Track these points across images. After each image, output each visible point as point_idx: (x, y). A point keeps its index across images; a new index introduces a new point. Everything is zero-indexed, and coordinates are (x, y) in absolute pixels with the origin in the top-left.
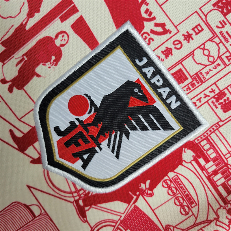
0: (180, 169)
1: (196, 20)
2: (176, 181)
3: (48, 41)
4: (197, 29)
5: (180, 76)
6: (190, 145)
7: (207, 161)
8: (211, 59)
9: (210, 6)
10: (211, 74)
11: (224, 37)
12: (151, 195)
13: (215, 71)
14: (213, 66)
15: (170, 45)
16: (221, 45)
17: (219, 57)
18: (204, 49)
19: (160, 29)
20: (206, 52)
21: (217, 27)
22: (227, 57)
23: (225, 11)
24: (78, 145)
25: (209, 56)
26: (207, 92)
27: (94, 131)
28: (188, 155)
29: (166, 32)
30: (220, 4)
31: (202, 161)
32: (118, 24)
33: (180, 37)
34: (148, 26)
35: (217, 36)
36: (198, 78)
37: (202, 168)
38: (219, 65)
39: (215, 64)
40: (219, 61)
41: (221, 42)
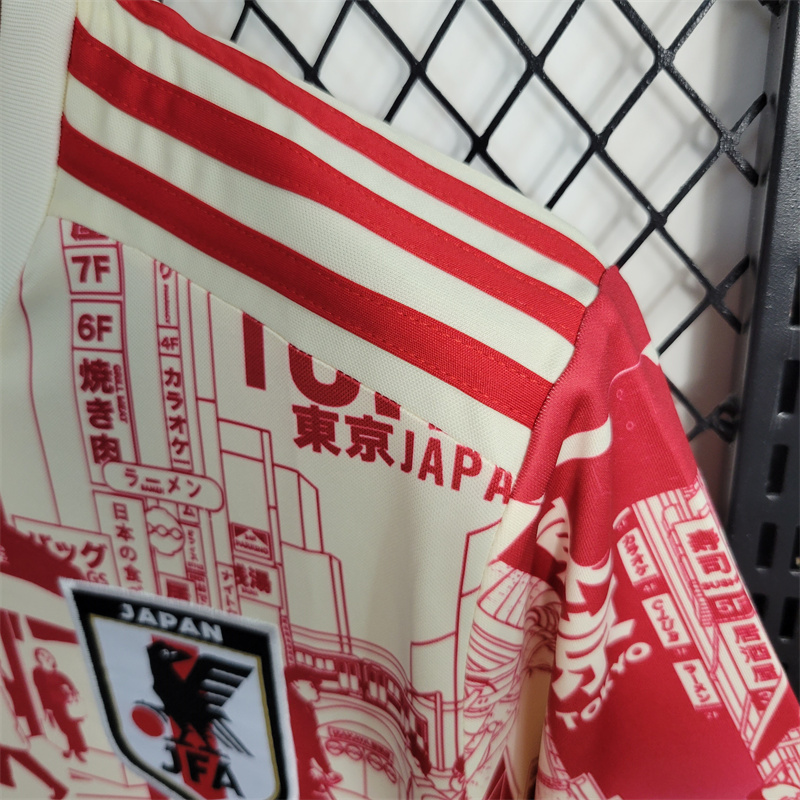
0: (322, 717)
1: (105, 503)
2: (337, 736)
3: (39, 674)
4: (120, 513)
5: (176, 591)
6: (294, 673)
7: (335, 678)
8: (176, 534)
9: (95, 468)
10: (198, 552)
11: (152, 490)
12: (338, 779)
13: (197, 545)
14: (187, 541)
15: (122, 563)
16: (162, 504)
17: (180, 522)
18: (155, 530)
19: (92, 556)
20: (162, 531)
21: (132, 484)
22: (186, 513)
23: (114, 454)
24: (204, 771)
25: (168, 533)
26: (224, 584)
27: (193, 738)
28: (305, 690)
29: (100, 550)
30: (100, 453)
31: (326, 684)
32: (55, 589)
33: (119, 543)
34: (80, 562)
35: (147, 497)
36: (196, 574)
37: (346, 693)
38: (190, 533)
39: (187, 536)
40: (186, 529)
41: (158, 500)
